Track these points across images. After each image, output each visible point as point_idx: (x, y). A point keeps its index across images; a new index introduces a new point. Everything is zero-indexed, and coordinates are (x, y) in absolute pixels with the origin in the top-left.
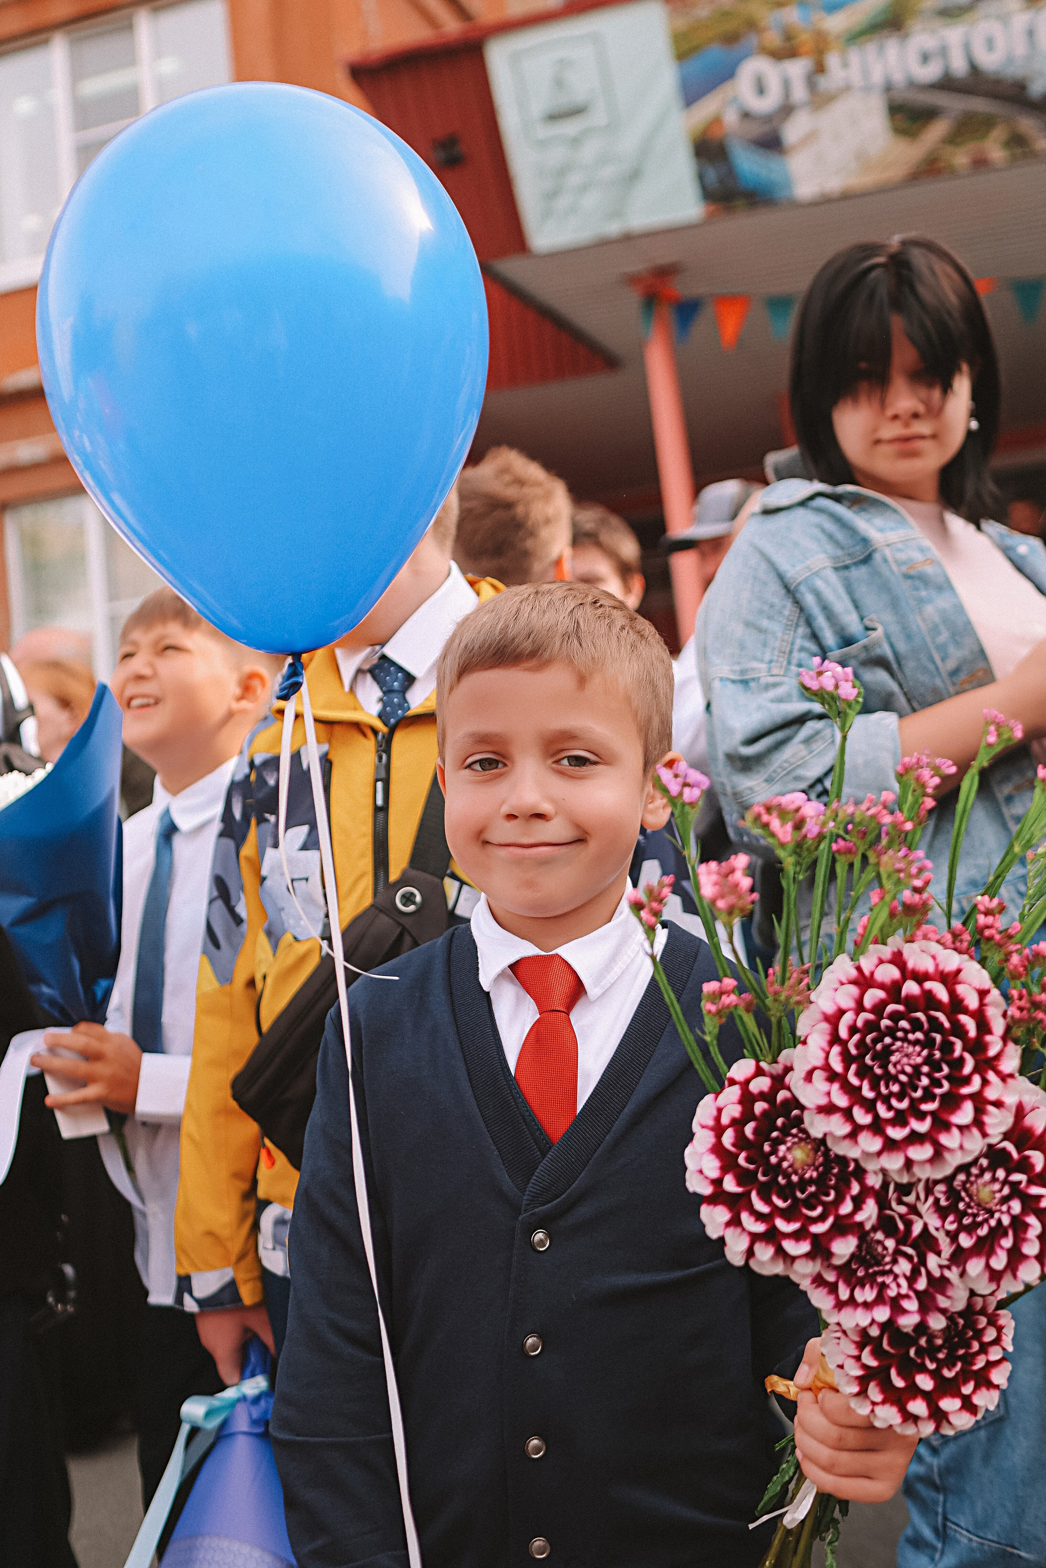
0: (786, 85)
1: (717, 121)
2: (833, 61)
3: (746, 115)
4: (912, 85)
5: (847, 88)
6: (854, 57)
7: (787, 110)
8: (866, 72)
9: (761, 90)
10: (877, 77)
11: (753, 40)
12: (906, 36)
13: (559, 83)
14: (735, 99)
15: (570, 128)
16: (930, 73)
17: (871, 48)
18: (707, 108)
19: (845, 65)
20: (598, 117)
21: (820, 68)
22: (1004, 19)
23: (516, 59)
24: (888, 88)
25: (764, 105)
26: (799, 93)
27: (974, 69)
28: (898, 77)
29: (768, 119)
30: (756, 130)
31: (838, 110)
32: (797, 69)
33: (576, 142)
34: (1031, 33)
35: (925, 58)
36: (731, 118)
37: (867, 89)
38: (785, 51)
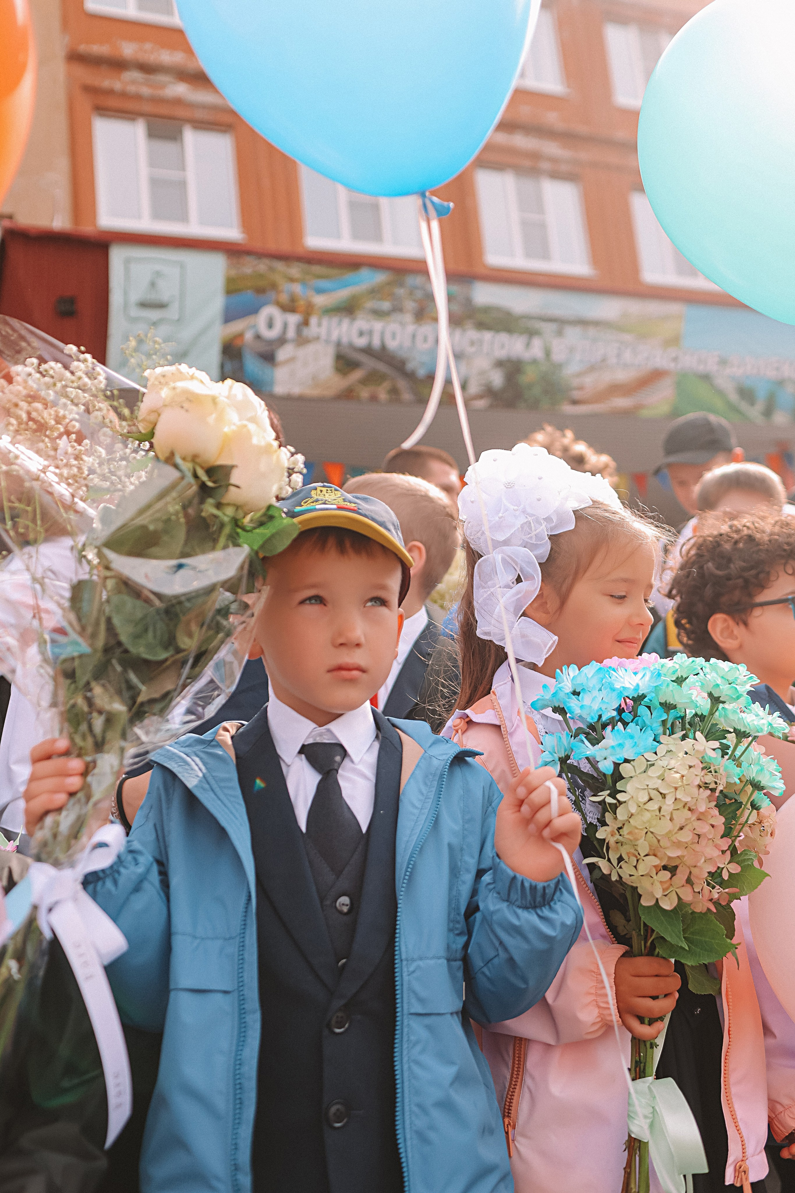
0: (285, 326)
1: (240, 335)
2: (313, 321)
3: (258, 337)
4: (351, 346)
5: (317, 338)
6: (325, 322)
7: (282, 341)
8: (329, 333)
9: (270, 325)
10: (335, 336)
11: (272, 295)
12: (353, 319)
13: (153, 285)
14: (254, 326)
15: (154, 315)
16: (361, 342)
17: (335, 320)
18: (236, 327)
19: (319, 325)
20: (172, 313)
21: (306, 323)
22: (403, 324)
23: (127, 262)
24: (339, 344)
25: (270, 334)
26: (291, 333)
27: (383, 347)
28: (345, 340)
29: (270, 342)
30: (262, 347)
31: (310, 349)
32: (293, 319)
33: (155, 323)
34: (414, 336)
35: (361, 334)
36: (249, 336)
37: (327, 341)
38: (289, 308)
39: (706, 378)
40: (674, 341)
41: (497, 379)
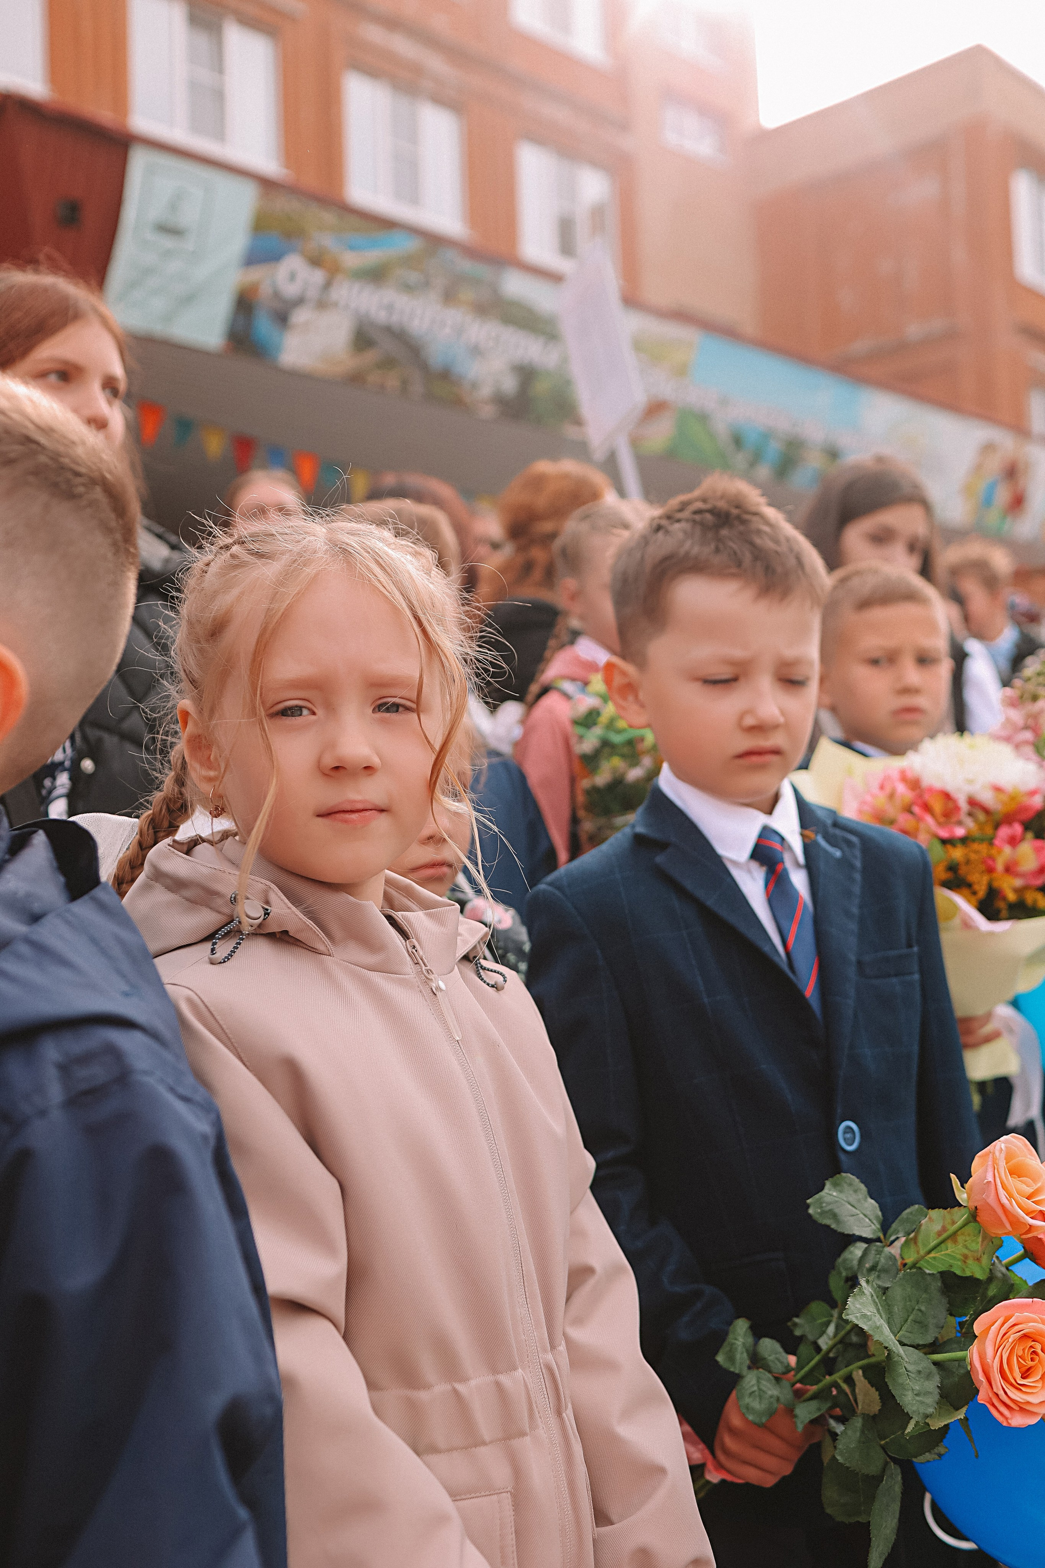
0: (307, 284)
1: (257, 286)
2: (338, 283)
3: (276, 292)
4: (372, 321)
5: (337, 305)
7: (299, 301)
8: (349, 300)
9: (291, 279)
11: (300, 242)
12: (379, 289)
13: (174, 206)
14: (273, 278)
15: (168, 242)
16: (381, 317)
18: (256, 274)
20: (188, 244)
21: (330, 283)
22: (426, 304)
24: (362, 318)
25: (291, 290)
26: (312, 293)
27: (402, 327)
28: (363, 311)
29: (287, 301)
30: (277, 305)
31: (329, 316)
32: (318, 276)
33: (167, 254)
34: (434, 319)
35: (382, 307)
36: (265, 290)
37: (347, 311)
38: (316, 261)
39: (703, 418)
40: (681, 371)
41: (509, 385)
